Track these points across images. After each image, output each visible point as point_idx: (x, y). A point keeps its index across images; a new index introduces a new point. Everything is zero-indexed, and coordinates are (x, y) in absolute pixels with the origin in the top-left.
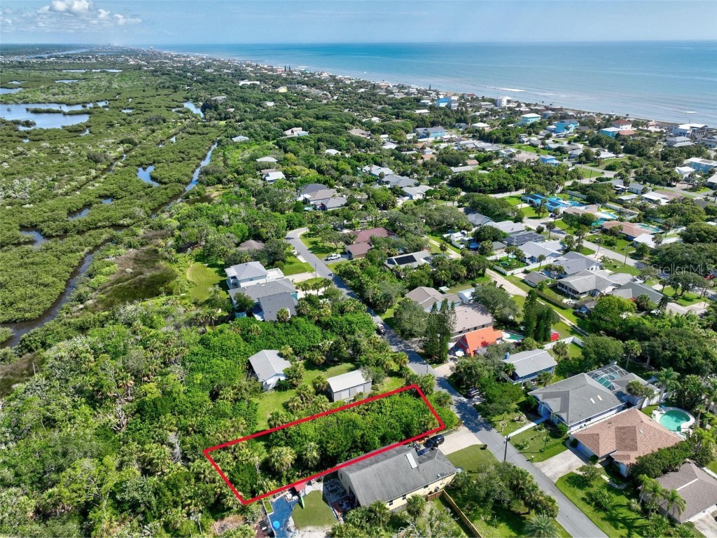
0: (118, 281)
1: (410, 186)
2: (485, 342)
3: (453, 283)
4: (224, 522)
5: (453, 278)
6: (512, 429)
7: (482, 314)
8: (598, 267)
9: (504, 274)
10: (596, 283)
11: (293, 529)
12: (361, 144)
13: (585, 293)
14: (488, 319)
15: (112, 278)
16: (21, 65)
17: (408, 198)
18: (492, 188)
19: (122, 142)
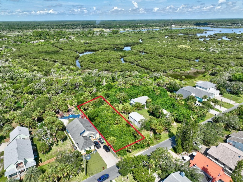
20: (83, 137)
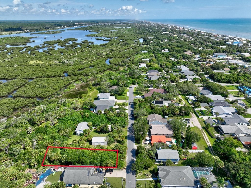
0: (72, 91)
1: (190, 75)
2: (160, 141)
3: (172, 115)
4: (31, 170)
5: (172, 113)
6: (142, 178)
7: (169, 130)
8: (246, 124)
9: (198, 117)
10: (236, 130)
11: (45, 180)
12: (185, 57)
13: (228, 133)
14: (171, 132)
15: (71, 90)
16: (106, 26)
17: (186, 80)
18: (225, 81)
19: (110, 50)
20: (92, 175)
